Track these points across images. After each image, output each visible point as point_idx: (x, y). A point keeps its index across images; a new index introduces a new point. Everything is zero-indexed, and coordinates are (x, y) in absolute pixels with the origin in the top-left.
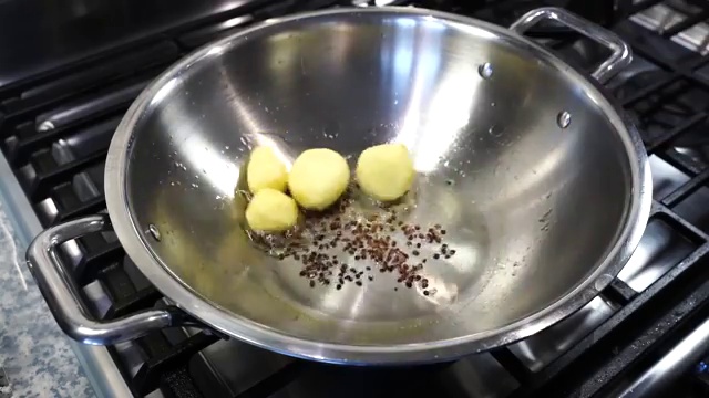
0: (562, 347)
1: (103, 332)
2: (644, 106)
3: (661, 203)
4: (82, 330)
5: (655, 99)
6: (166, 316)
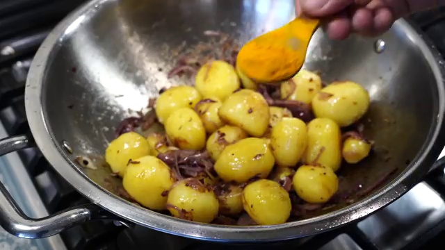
1: (35, 228)
4: (18, 227)
6: (86, 213)
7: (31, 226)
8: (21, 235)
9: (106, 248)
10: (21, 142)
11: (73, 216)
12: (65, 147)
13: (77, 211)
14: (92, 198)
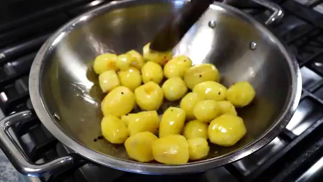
0: (260, 163)
1: (38, 170)
2: (299, 43)
3: (308, 91)
4: (27, 169)
5: (305, 39)
6: (70, 159)
7: (35, 169)
8: (29, 175)
9: (67, 180)
10: (27, 114)
11: (62, 162)
12: (55, 117)
13: (64, 158)
14: (74, 149)
